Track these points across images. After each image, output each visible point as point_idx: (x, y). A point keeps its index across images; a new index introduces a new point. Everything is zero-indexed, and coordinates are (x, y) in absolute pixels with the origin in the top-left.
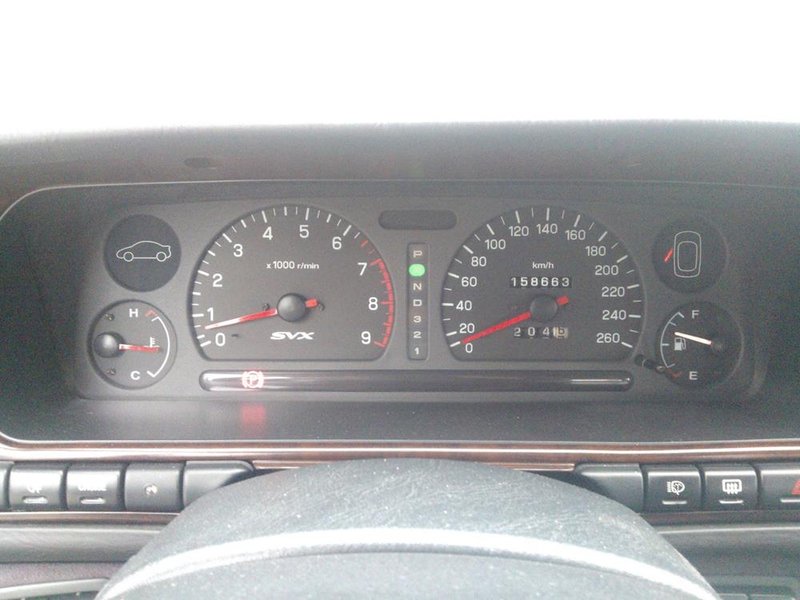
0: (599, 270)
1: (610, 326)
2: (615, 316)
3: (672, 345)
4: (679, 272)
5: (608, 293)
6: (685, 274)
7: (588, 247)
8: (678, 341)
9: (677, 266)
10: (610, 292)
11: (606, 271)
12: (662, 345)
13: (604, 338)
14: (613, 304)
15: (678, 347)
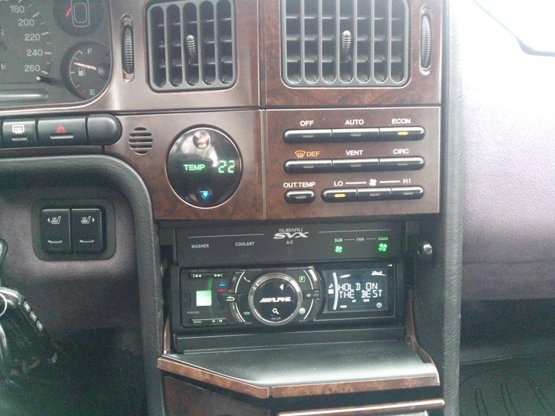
0: (22, 23)
1: (33, 60)
2: (35, 53)
3: (77, 73)
4: (76, 24)
5: (29, 38)
6: (81, 24)
7: (12, 7)
8: (81, 70)
9: (74, 18)
10: (30, 37)
11: (26, 22)
12: (70, 73)
13: (29, 68)
14: (34, 45)
15: (81, 73)
